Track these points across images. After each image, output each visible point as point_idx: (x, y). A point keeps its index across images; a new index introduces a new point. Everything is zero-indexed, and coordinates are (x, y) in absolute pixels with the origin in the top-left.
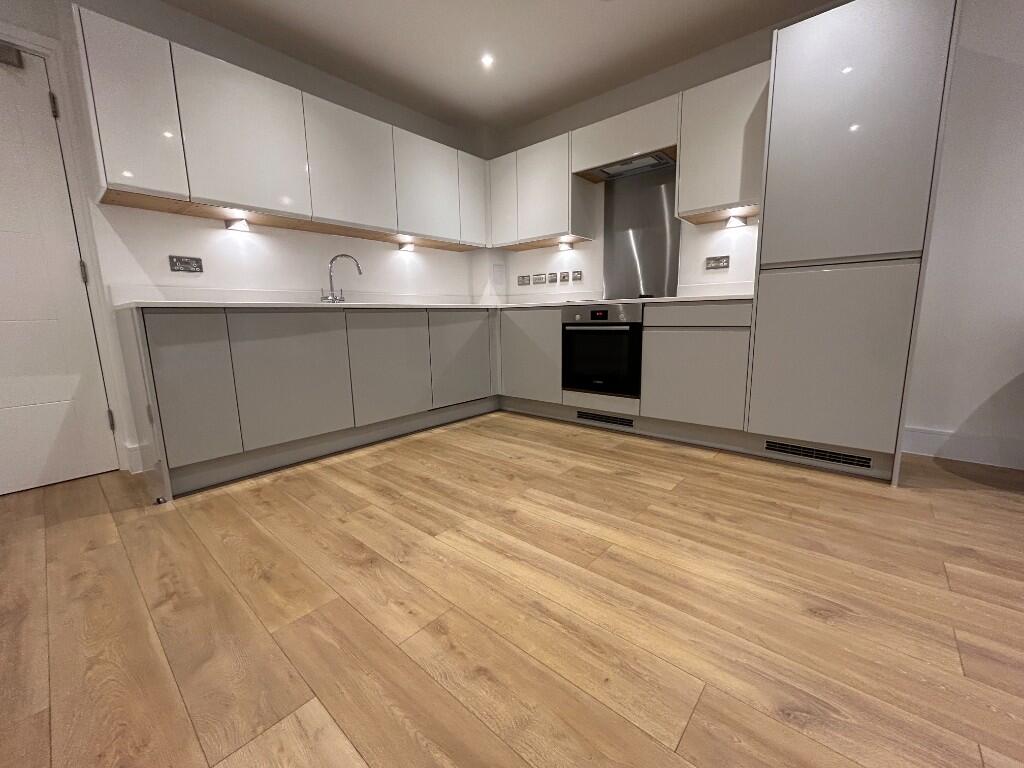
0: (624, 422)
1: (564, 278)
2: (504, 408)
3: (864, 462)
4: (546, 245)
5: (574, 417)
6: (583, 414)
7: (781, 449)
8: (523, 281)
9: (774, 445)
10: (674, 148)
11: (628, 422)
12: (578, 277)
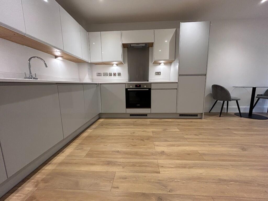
0: (145, 115)
1: (115, 74)
2: (101, 117)
3: (197, 115)
4: (109, 64)
5: (129, 116)
6: (131, 115)
7: (183, 115)
8: (99, 75)
9: (181, 115)
10: (153, 43)
11: (146, 115)
12: (119, 74)
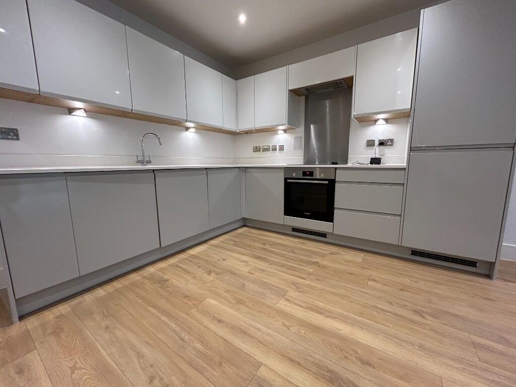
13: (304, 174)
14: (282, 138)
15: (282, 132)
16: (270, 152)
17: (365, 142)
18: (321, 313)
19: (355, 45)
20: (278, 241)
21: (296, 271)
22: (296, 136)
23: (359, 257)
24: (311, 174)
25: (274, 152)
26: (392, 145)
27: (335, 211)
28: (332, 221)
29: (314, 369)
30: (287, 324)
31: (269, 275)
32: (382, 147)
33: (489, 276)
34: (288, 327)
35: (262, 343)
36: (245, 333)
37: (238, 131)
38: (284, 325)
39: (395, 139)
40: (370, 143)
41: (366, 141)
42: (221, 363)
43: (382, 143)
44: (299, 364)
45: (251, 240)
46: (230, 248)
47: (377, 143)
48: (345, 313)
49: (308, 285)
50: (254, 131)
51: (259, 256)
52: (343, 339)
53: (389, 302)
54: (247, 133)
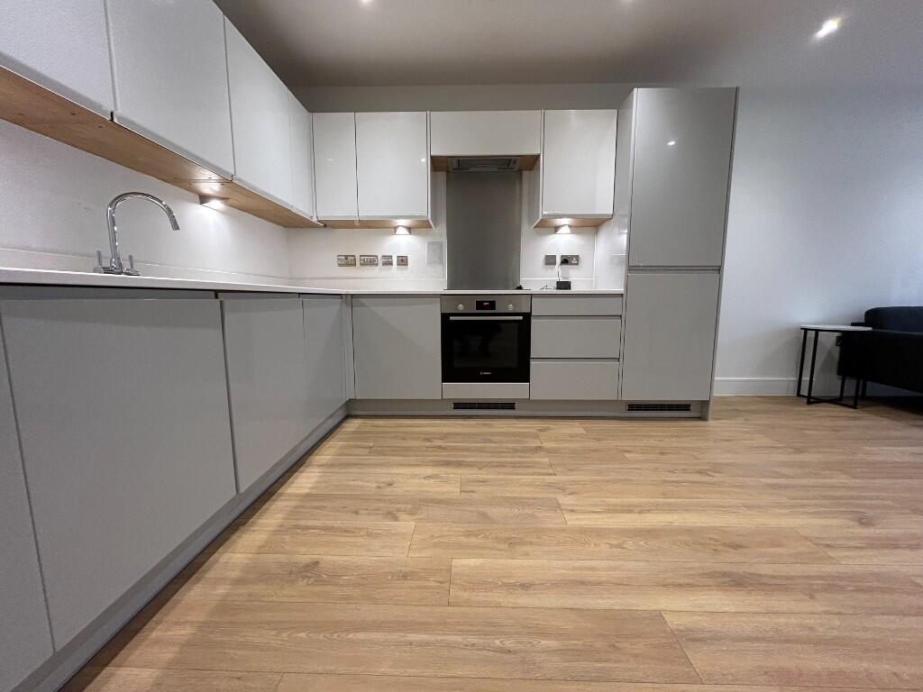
13: (480, 305)
14: (402, 242)
15: (405, 231)
16: (377, 267)
17: (542, 258)
18: (630, 512)
19: (540, 109)
20: (446, 430)
21: (529, 467)
22: (432, 240)
23: (577, 428)
24: (492, 305)
25: (386, 267)
26: (577, 264)
27: (532, 363)
28: (528, 381)
29: (709, 581)
30: (615, 542)
31: (501, 485)
32: (565, 266)
33: (703, 418)
34: (620, 546)
35: (622, 585)
36: (583, 583)
37: (314, 220)
38: (612, 546)
39: (581, 256)
40: (550, 261)
41: (544, 256)
42: (614, 646)
43: (565, 261)
44: (691, 585)
45: (396, 437)
46: (366, 462)
47: (558, 260)
48: (652, 500)
49: (568, 481)
50: (357, 224)
51: (446, 461)
52: (689, 531)
53: (670, 471)
54: (327, 225)
